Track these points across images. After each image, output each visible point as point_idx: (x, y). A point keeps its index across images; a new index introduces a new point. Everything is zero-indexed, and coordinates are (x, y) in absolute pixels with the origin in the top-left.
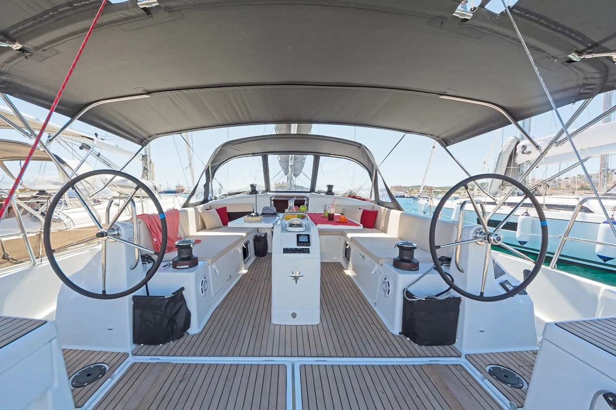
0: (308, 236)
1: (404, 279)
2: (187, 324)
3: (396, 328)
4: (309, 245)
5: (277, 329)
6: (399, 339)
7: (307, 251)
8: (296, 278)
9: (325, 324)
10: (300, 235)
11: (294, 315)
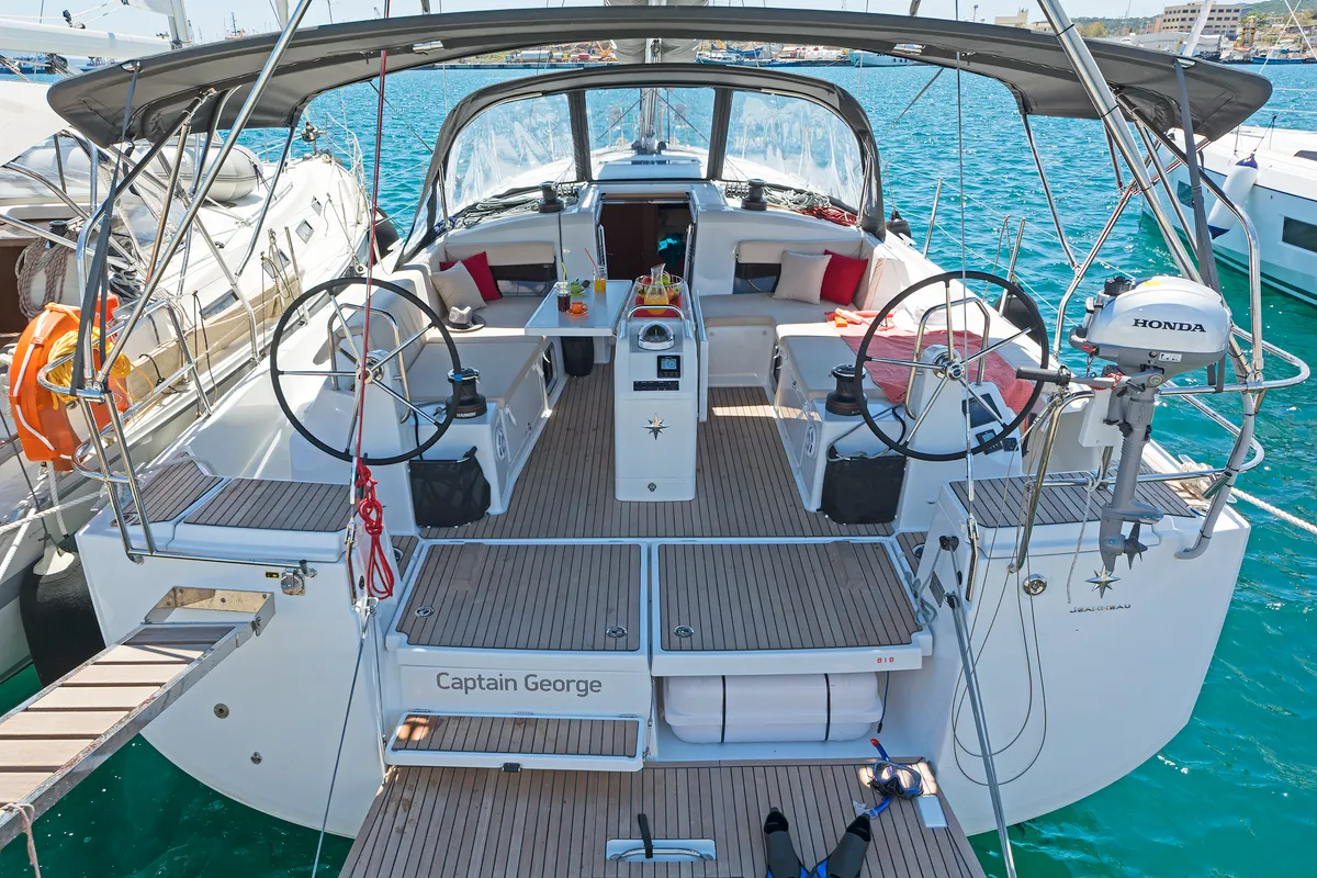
0: (678, 358)
1: (833, 429)
2: (487, 502)
3: (813, 503)
4: (679, 376)
5: (626, 508)
6: (813, 519)
7: (674, 386)
8: (656, 431)
9: (703, 501)
10: (664, 357)
11: (652, 487)
